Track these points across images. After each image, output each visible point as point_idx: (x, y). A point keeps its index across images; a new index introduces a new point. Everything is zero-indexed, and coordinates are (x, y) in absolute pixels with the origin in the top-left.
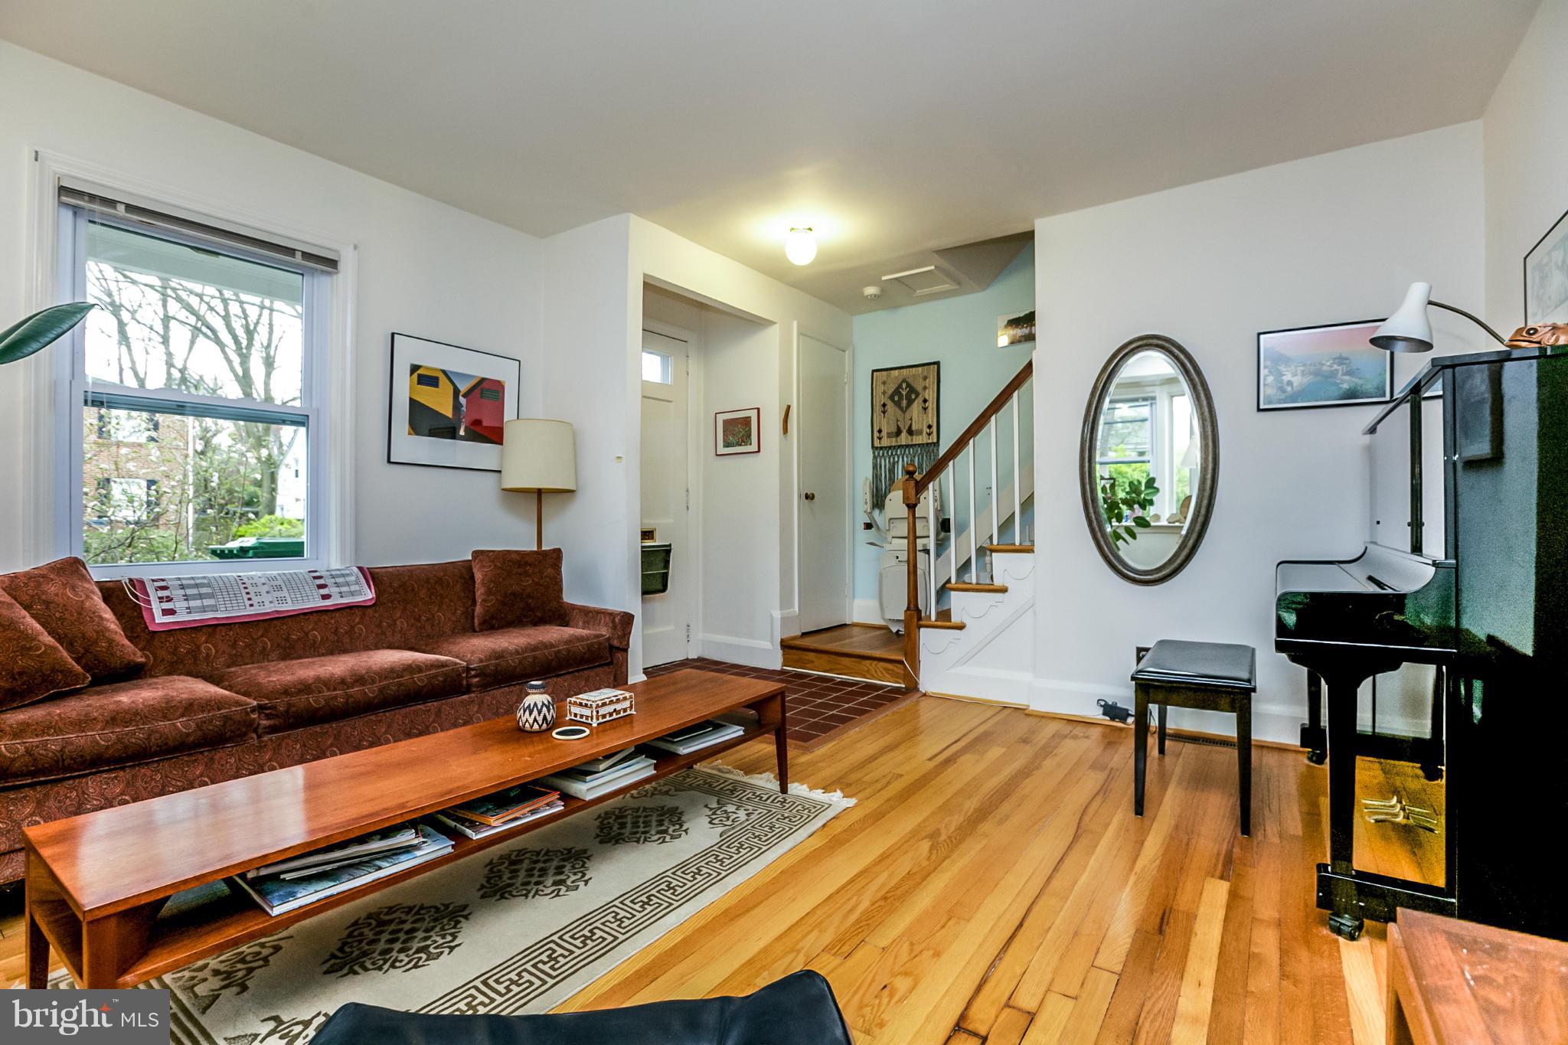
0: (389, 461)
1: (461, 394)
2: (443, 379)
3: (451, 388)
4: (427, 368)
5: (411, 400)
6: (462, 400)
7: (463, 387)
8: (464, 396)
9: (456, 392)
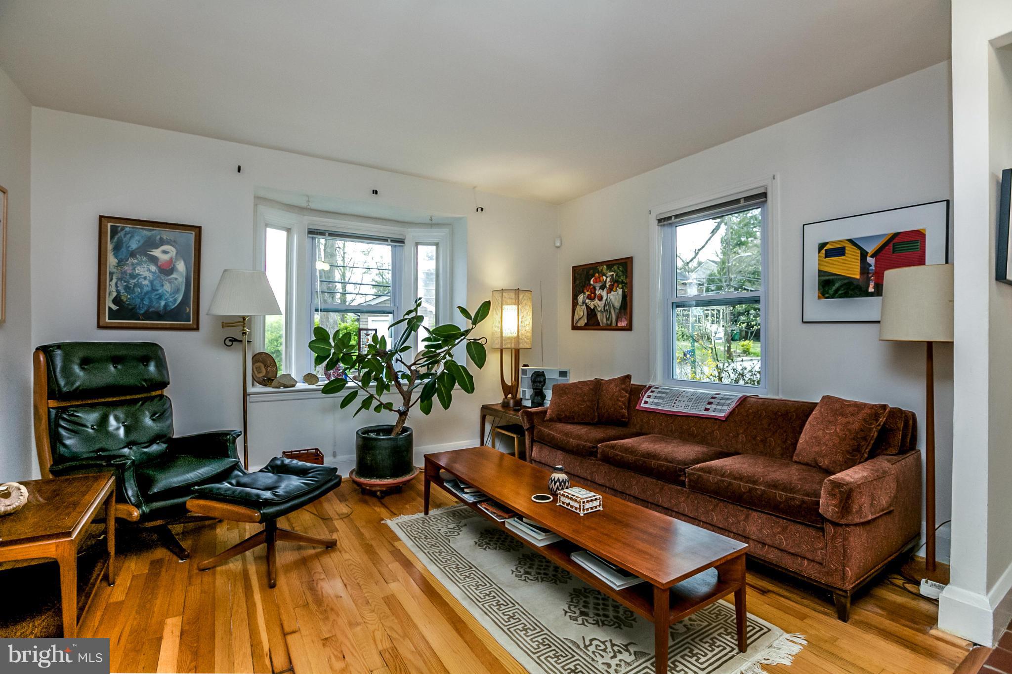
0: (803, 322)
1: (869, 255)
2: (849, 248)
3: (858, 252)
4: (833, 243)
5: (819, 270)
6: (871, 260)
7: (870, 249)
8: (872, 256)
9: (864, 255)
